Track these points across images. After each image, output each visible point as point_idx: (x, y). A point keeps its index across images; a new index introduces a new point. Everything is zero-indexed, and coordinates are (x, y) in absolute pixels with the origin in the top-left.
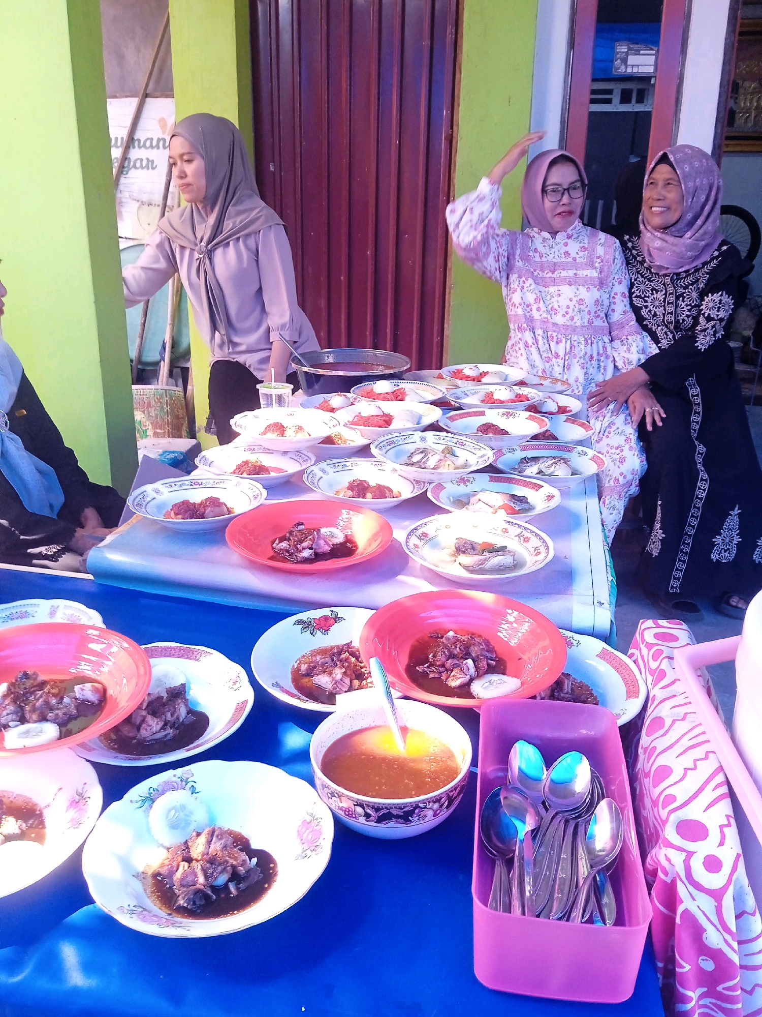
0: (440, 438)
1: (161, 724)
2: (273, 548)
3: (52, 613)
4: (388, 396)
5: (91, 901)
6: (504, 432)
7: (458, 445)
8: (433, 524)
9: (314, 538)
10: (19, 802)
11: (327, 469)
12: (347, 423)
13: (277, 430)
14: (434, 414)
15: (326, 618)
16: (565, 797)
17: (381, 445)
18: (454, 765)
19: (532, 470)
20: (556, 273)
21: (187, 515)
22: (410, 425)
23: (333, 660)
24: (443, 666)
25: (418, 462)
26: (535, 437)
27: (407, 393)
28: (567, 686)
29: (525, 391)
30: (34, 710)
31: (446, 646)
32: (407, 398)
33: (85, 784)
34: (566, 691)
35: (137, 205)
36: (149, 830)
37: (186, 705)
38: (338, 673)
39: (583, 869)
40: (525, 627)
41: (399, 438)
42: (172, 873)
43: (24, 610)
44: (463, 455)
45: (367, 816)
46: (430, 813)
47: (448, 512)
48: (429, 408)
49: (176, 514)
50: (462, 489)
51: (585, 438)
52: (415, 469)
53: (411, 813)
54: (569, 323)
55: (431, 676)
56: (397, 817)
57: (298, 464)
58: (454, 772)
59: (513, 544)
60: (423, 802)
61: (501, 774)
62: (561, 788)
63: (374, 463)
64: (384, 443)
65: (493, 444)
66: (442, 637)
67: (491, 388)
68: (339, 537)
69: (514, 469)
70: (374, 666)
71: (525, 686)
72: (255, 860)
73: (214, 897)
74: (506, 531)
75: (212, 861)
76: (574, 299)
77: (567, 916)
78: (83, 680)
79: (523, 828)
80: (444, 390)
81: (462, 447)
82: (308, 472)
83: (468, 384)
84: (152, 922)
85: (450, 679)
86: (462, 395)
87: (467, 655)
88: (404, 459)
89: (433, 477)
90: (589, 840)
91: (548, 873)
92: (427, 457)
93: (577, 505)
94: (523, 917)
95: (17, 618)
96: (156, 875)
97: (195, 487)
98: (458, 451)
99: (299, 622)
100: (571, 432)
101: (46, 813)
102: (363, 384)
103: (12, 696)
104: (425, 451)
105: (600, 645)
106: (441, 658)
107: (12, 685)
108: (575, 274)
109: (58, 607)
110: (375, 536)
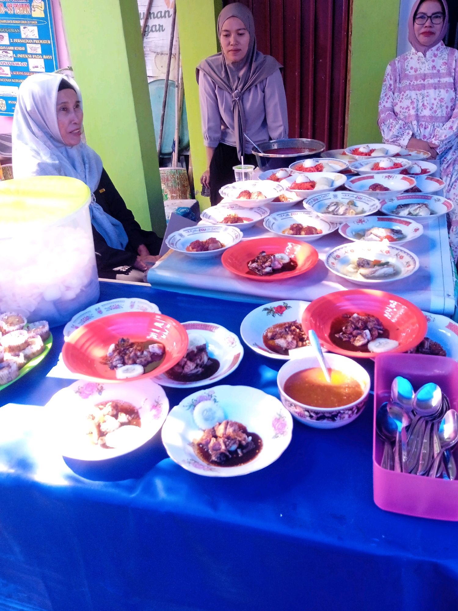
0: (346, 195)
1: (195, 365)
2: (248, 267)
3: (132, 306)
4: (312, 169)
5: (168, 456)
6: (386, 189)
7: (357, 199)
8: (342, 250)
9: (272, 260)
10: (126, 406)
11: (277, 217)
12: (288, 188)
13: (246, 195)
14: (342, 180)
15: (281, 307)
16: (425, 408)
17: (310, 201)
18: (359, 390)
19: (404, 212)
20: (426, 80)
21: (199, 249)
22: (327, 187)
23: (286, 330)
24: (351, 334)
25: (333, 211)
26: (407, 191)
27: (324, 166)
28: (427, 345)
29: (399, 160)
30: (129, 358)
31: (353, 323)
32: (324, 170)
33: (159, 397)
34: (426, 348)
35: (154, 55)
36: (194, 421)
37: (207, 355)
38: (290, 338)
39: (437, 449)
40: (402, 311)
41: (320, 196)
42: (208, 443)
43: (117, 304)
44: (361, 205)
45: (311, 417)
46: (346, 416)
47: (352, 241)
48: (338, 176)
49: (193, 248)
50: (360, 226)
51: (439, 190)
52: (331, 215)
53: (336, 416)
54: (433, 115)
55: (344, 339)
56: (328, 418)
57: (259, 215)
58: (359, 394)
59: (392, 260)
60: (343, 410)
61: (386, 395)
62: (424, 404)
63: (305, 213)
64: (312, 200)
65: (379, 197)
66: (350, 317)
67: (378, 160)
68: (286, 259)
69: (393, 212)
70: (311, 334)
71: (402, 345)
72: (250, 438)
73: (230, 456)
74: (388, 252)
75: (228, 438)
76: (438, 99)
77: (427, 473)
78: (153, 342)
79: (401, 425)
80: (347, 163)
81: (360, 200)
82: (266, 220)
83: (362, 158)
84: (199, 468)
85: (356, 342)
86: (359, 166)
87: (365, 327)
88: (324, 209)
89: (342, 220)
90: (440, 434)
91: (416, 450)
92: (338, 207)
93: (434, 234)
94: (401, 473)
95: (114, 309)
96: (199, 444)
97: (202, 232)
98: (358, 203)
99: (266, 309)
100: (431, 186)
101: (140, 412)
102: (296, 162)
103: (118, 351)
104: (337, 204)
105: (448, 320)
106: (350, 329)
107: (117, 346)
108: (439, 81)
109: (134, 302)
110: (308, 258)
